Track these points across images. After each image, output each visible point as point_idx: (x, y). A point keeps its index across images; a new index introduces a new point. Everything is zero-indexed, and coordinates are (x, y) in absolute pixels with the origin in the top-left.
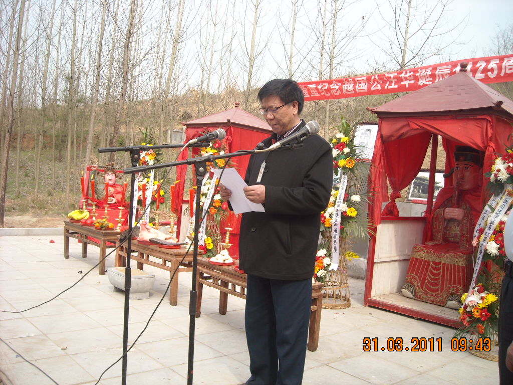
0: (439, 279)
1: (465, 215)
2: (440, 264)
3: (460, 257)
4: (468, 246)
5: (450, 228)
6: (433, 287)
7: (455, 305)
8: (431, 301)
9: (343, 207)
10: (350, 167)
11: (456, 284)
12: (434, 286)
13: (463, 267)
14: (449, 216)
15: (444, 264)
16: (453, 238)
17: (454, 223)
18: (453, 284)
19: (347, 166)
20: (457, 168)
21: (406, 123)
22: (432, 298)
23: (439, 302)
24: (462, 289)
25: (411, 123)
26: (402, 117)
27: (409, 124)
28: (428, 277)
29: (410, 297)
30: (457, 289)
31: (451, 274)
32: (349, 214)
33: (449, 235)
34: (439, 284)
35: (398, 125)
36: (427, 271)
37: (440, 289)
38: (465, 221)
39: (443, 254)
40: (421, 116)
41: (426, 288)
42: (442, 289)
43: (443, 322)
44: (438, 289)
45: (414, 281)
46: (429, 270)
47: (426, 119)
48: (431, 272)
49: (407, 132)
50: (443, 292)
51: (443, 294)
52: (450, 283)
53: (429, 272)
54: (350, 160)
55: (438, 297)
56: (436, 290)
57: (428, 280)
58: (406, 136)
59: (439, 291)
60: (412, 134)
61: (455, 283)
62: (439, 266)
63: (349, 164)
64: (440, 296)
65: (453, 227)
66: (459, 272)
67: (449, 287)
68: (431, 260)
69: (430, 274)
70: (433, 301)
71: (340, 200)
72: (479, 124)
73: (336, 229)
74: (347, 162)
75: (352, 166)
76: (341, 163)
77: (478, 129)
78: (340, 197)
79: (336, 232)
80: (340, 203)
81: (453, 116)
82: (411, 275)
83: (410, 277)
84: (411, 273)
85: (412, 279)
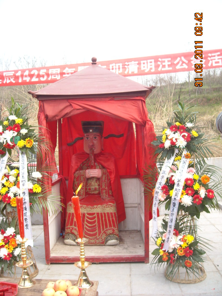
0: (96, 225)
1: (103, 174)
2: (94, 214)
3: (112, 206)
4: (107, 196)
5: (90, 184)
6: (91, 233)
7: (114, 242)
8: (92, 243)
9: (29, 185)
10: (30, 147)
11: (112, 227)
12: (93, 232)
13: (115, 213)
14: (91, 176)
15: (98, 214)
16: (93, 191)
17: (93, 180)
18: (110, 227)
19: (27, 146)
20: (88, 138)
21: (68, 104)
22: (93, 241)
23: (99, 243)
24: (117, 230)
25: (73, 104)
26: (63, 99)
27: (71, 105)
28: (85, 226)
29: (73, 244)
30: (113, 230)
31: (105, 220)
32: (34, 191)
33: (90, 189)
34: (96, 230)
35: (62, 106)
36: (83, 221)
37: (98, 233)
38: (104, 178)
39: (95, 206)
40: (82, 98)
41: (86, 234)
42: (100, 233)
43: (123, 260)
44: (97, 233)
45: (74, 231)
46: (85, 220)
47: (88, 100)
48: (87, 221)
49: (70, 112)
50: (101, 234)
51: (101, 236)
52: (106, 227)
53: (85, 222)
54: (29, 140)
55: (97, 239)
56: (95, 234)
57: (86, 228)
58: (70, 115)
59: (98, 235)
60: (75, 114)
61: (110, 226)
62: (94, 215)
63: (29, 144)
64: (99, 239)
65: (93, 183)
66: (112, 217)
67: (106, 230)
68: (86, 212)
69: (87, 223)
70: (94, 243)
71: (24, 179)
72: (135, 104)
73: (26, 207)
74: (27, 142)
75: (32, 146)
76: (21, 143)
77: (134, 107)
78: (23, 176)
79: (25, 210)
80: (25, 182)
81: (111, 98)
82: (70, 227)
83: (70, 229)
84: (70, 226)
85: (72, 230)
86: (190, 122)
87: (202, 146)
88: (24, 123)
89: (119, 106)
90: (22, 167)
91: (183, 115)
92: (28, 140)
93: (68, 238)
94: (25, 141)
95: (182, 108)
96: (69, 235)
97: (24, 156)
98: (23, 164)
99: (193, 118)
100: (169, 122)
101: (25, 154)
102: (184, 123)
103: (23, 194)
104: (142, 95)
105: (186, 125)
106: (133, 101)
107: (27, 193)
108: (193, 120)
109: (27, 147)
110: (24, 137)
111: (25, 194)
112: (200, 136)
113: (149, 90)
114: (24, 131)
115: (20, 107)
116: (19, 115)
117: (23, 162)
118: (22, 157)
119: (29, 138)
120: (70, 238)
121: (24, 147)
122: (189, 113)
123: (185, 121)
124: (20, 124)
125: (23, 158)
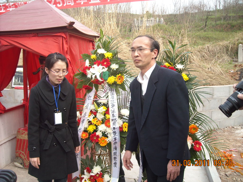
10: (121, 84)
25: (1, 41)
29: (20, 167)
40: (9, 35)
45: (22, 156)
71: (114, 118)
72: (56, 40)
73: (116, 147)
74: (118, 78)
75: (122, 82)
76: (112, 79)
77: (56, 44)
78: (113, 115)
79: (115, 149)
80: (116, 121)
81: (35, 34)
82: (18, 152)
83: (18, 153)
84: (19, 150)
85: (20, 154)
86: (180, 63)
87: (191, 92)
88: (113, 57)
89: (42, 42)
90: (111, 104)
91: (174, 55)
92: (119, 77)
93: (16, 161)
94: (116, 78)
95: (173, 47)
96: (18, 158)
97: (113, 93)
98: (112, 101)
99: (184, 59)
100: (159, 61)
101: (115, 91)
102: (175, 64)
103: (114, 134)
104: (64, 31)
105: (176, 67)
106: (55, 38)
107: (117, 133)
108: (185, 61)
109: (118, 84)
110: (114, 73)
111: (115, 134)
112: (190, 80)
113: (68, 26)
114: (114, 67)
115: (111, 41)
116: (108, 49)
117: (113, 100)
118: (111, 94)
119: (120, 74)
120: (18, 162)
121: (115, 83)
122: (180, 52)
123: (175, 61)
124: (110, 59)
125: (113, 95)
